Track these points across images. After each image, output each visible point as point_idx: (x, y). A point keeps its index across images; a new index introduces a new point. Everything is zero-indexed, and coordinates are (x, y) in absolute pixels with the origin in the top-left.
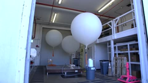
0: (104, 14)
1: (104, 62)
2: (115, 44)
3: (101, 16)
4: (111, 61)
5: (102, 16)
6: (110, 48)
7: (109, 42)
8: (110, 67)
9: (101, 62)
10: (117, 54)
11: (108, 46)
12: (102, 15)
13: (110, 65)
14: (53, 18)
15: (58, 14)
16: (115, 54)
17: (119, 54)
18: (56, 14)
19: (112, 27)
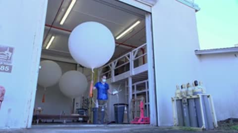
0: (124, 42)
1: (119, 106)
2: (133, 82)
3: (120, 44)
4: (127, 105)
5: (122, 44)
6: (128, 88)
7: (127, 79)
8: (126, 112)
9: (116, 106)
10: (135, 95)
11: (126, 86)
12: (121, 42)
13: (126, 109)
14: (48, 43)
15: (57, 37)
16: (133, 95)
17: (138, 95)
18: (53, 38)
19: (130, 60)
